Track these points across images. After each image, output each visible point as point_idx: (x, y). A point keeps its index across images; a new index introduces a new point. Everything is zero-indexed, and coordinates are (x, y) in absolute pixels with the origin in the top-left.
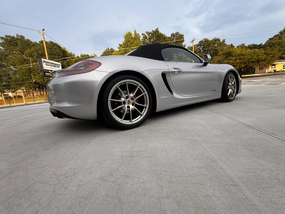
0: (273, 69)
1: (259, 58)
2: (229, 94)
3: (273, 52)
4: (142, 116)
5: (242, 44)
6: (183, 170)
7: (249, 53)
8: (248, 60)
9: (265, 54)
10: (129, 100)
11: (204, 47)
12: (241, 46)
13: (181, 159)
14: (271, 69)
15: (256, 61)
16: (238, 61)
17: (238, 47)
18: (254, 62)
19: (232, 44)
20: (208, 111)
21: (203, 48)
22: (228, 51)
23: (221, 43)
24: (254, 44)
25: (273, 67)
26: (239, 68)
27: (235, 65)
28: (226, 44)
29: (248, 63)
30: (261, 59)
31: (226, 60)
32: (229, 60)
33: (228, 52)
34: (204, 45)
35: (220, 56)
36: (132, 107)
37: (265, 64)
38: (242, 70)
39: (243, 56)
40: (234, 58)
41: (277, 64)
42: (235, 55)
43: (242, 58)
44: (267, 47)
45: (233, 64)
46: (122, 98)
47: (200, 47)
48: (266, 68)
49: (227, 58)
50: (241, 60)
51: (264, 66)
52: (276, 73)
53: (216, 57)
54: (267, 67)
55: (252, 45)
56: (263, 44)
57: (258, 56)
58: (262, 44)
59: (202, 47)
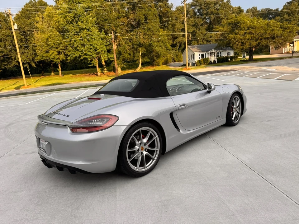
0: (291, 47)
1: (274, 34)
2: (233, 118)
3: (291, 25)
4: (154, 160)
5: (254, 8)
6: (204, 211)
7: (261, 26)
8: (261, 36)
9: (281, 28)
10: (142, 146)
11: (201, 9)
12: (251, 10)
13: (202, 203)
14: (288, 48)
15: (271, 37)
16: (248, 36)
17: (248, 11)
18: (268, 38)
19: (239, 7)
20: (214, 144)
21: (199, 10)
22: (235, 20)
23: (225, 4)
24: (269, 9)
25: (292, 45)
26: (249, 46)
27: (244, 42)
28: (231, 7)
29: (261, 39)
30: (277, 35)
31: (232, 34)
32: (236, 34)
33: (235, 22)
34: (200, 6)
35: (223, 26)
36: (145, 153)
37: (281, 41)
38: (254, 50)
39: (254, 29)
40: (242, 32)
41: (296, 41)
42: (244, 27)
43: (253, 32)
44: (284, 15)
45: (242, 40)
46: (136, 146)
47: (194, 8)
48: (283, 47)
49: (233, 30)
50: (252, 36)
51: (280, 44)
52: (294, 55)
53: (219, 28)
54: (284, 45)
55: (266, 9)
56: (280, 10)
57: (273, 30)
58: (278, 9)
59: (198, 8)
